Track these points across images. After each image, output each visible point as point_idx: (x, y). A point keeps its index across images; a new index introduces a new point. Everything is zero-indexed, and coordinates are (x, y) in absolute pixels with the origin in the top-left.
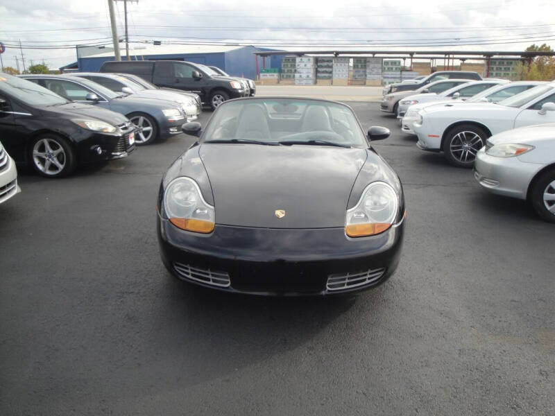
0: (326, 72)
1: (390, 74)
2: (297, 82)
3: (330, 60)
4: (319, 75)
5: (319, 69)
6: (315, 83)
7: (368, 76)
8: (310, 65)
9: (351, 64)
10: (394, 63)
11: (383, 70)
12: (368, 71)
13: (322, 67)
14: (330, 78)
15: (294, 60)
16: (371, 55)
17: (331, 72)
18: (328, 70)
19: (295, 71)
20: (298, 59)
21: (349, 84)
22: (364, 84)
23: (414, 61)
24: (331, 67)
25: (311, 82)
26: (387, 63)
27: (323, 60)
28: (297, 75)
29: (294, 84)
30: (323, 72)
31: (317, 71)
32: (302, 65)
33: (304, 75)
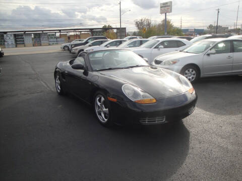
0: (21, 41)
1: (52, 40)
2: (6, 46)
3: (22, 35)
4: (17, 42)
5: (17, 40)
6: (16, 46)
7: (42, 41)
8: (12, 38)
9: (33, 37)
10: (53, 35)
11: (48, 38)
12: (41, 39)
13: (18, 38)
14: (24, 43)
15: (3, 36)
16: (41, 32)
17: (23, 41)
18: (22, 40)
19: (5, 41)
20: (5, 35)
21: (34, 46)
22: (41, 45)
23: (62, 33)
24: (23, 38)
25: (14, 46)
26: (50, 35)
27: (18, 35)
28: (6, 43)
29: (5, 48)
30: (20, 41)
31: (16, 41)
32: (8, 38)
33: (10, 43)
